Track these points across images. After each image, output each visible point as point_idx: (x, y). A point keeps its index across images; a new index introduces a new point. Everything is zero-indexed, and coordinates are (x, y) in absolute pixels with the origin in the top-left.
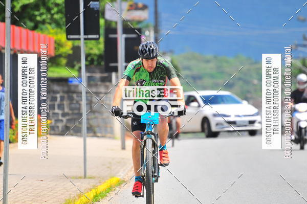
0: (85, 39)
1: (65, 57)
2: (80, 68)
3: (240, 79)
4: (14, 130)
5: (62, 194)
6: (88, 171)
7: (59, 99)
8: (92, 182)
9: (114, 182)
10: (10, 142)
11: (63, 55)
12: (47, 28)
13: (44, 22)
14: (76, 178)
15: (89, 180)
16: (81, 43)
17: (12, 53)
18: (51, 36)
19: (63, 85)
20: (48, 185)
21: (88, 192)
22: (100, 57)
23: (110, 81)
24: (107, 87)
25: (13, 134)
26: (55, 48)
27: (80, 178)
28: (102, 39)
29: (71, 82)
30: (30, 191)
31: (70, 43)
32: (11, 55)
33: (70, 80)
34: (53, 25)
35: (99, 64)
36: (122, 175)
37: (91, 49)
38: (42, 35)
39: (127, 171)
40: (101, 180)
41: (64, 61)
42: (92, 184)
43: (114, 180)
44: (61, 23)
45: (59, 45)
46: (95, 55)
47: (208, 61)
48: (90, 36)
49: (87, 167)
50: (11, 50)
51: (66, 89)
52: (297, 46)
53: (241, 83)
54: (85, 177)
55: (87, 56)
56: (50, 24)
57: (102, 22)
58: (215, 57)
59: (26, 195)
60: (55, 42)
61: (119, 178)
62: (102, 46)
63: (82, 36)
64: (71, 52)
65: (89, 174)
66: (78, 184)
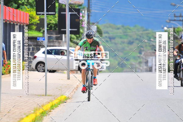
0: (47, 14)
1: (35, 25)
2: (44, 31)
3: (137, 39)
4: (5, 67)
5: (32, 105)
6: (47, 92)
7: (31, 50)
8: (50, 98)
9: (63, 98)
10: (3, 75)
11: (34, 24)
12: (25, 8)
13: (23, 4)
14: (41, 96)
15: (49, 97)
16: (45, 17)
17: (4, 22)
18: (27, 12)
19: (34, 41)
20: (25, 99)
21: (47, 104)
22: (56, 25)
23: (62, 39)
24: (59, 43)
25: (4, 70)
26: (29, 20)
27: (43, 95)
28: (57, 15)
29: (39, 39)
30: (14, 103)
31: (38, 17)
32: (3, 23)
33: (38, 38)
34: (29, 6)
35: (55, 29)
36: (68, 94)
37: (51, 20)
38: (22, 12)
39: (70, 92)
40: (55, 97)
41: (34, 27)
42: (50, 99)
43: (63, 97)
44: (33, 5)
45: (32, 17)
46: (53, 24)
47: (118, 29)
48: (50, 13)
49: (47, 89)
50: (4, 20)
51: (35, 43)
52: (170, 20)
53: (137, 42)
54: (46, 95)
55: (48, 25)
56: (27, 5)
57: (57, 5)
58: (123, 26)
59: (11, 105)
60: (30, 16)
61: (66, 96)
62: (57, 19)
63: (45, 13)
64: (39, 22)
65: (48, 93)
66: (42, 99)
